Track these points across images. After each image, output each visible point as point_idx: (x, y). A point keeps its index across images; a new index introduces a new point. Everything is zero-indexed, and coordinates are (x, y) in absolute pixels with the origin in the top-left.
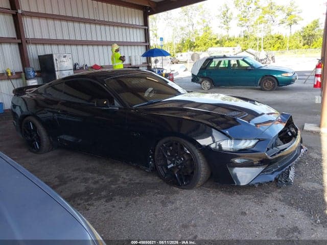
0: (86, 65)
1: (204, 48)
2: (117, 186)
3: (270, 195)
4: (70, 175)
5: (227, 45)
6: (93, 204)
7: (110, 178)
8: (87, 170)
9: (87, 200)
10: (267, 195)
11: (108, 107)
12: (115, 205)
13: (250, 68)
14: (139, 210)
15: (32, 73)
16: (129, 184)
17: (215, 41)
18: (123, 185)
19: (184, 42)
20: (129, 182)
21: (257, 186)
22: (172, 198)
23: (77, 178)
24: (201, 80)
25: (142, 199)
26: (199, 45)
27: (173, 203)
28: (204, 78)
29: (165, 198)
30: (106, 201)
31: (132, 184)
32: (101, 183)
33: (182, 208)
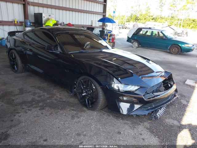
0: (63, 23)
1: (144, 21)
2: (51, 101)
3: (142, 124)
4: (28, 89)
5: (159, 21)
6: (31, 109)
7: (49, 95)
8: (39, 88)
9: (29, 107)
10: (140, 123)
11: (53, 51)
12: (44, 113)
13: (164, 38)
14: (56, 119)
15: (29, 24)
16: (59, 101)
17: (152, 18)
18: (54, 101)
19: (133, 16)
20: (59, 100)
21: (135, 116)
22: (79, 114)
23: (30, 92)
24: (133, 41)
25: (61, 112)
26: (141, 19)
27: (79, 118)
28: (135, 40)
29: (76, 114)
30: (40, 110)
31: (60, 101)
32: (42, 97)
33: (83, 122)
